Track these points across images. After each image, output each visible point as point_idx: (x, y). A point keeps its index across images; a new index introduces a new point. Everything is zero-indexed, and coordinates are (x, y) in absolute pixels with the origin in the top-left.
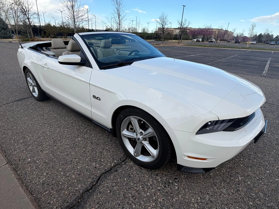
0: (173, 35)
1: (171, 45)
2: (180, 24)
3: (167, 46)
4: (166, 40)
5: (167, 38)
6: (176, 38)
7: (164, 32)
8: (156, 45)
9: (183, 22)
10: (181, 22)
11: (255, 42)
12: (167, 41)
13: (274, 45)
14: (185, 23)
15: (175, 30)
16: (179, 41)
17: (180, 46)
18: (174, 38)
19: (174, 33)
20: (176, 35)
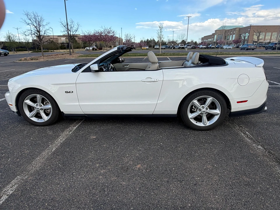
0: (58, 43)
1: (58, 57)
2: (65, 26)
3: (53, 59)
4: (50, 51)
5: (51, 47)
6: (63, 46)
7: (42, 37)
8: (32, 59)
9: (69, 24)
10: (66, 24)
11: (148, 48)
12: (52, 51)
13: (165, 49)
14: (73, 26)
15: (59, 38)
16: (70, 51)
17: (73, 58)
18: (61, 47)
19: (60, 42)
20: (63, 43)
